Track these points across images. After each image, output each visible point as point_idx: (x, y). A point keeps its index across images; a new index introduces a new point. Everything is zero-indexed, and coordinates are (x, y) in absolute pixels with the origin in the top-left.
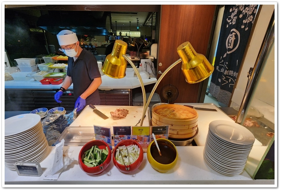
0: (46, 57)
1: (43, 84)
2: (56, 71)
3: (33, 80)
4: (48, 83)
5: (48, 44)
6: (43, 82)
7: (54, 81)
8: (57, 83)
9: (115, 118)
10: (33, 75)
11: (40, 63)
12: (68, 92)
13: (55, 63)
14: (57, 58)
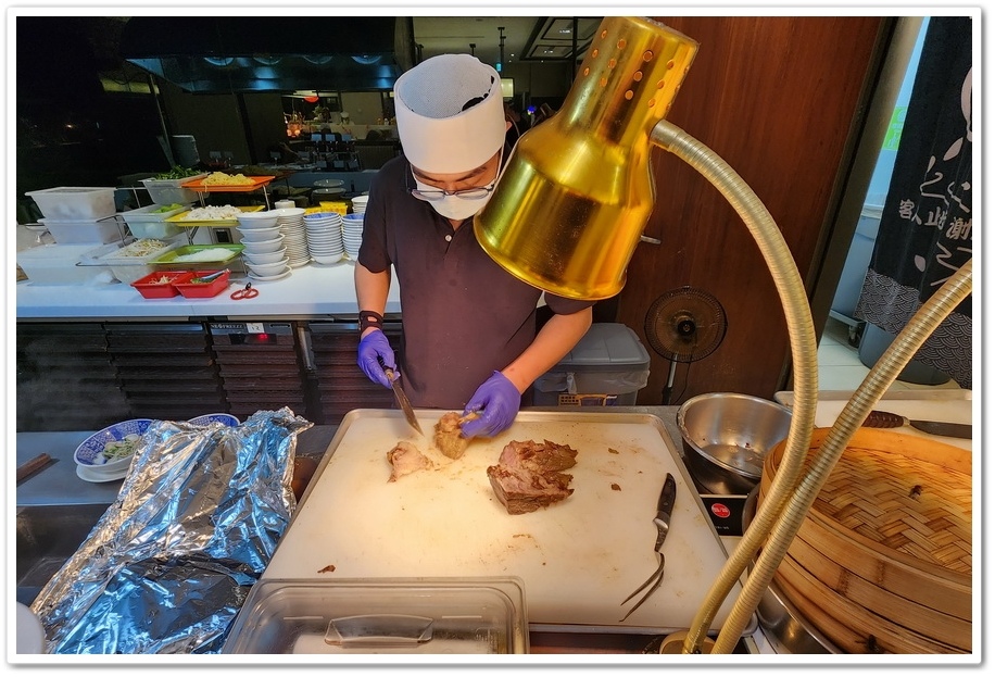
0: (159, 182)
1: (147, 296)
2: (202, 237)
3: (105, 277)
4: (168, 290)
5: (171, 131)
6: (146, 287)
7: (195, 282)
8: (207, 292)
9: (517, 506)
10: (105, 257)
11: (134, 207)
12: (253, 329)
13: (197, 205)
14: (204, 183)
